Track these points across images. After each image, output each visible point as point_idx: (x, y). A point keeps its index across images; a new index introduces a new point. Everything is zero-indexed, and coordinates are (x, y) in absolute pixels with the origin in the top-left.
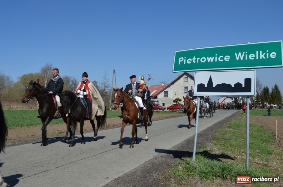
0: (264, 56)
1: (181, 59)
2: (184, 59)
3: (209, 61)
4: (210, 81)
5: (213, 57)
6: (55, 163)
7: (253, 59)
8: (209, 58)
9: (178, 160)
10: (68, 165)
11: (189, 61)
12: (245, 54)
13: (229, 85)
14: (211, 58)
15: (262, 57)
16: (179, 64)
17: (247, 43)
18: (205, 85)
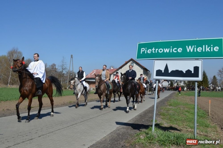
0: (209, 49)
1: (143, 50)
2: (145, 49)
3: (165, 52)
4: (166, 68)
5: (169, 49)
6: (37, 133)
7: (201, 51)
8: (165, 49)
9: (137, 131)
10: (48, 134)
11: (149, 51)
12: (194, 47)
13: (181, 72)
14: (167, 49)
15: (208, 50)
16: (141, 53)
17: (196, 39)
18: (162, 71)
